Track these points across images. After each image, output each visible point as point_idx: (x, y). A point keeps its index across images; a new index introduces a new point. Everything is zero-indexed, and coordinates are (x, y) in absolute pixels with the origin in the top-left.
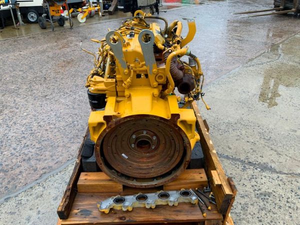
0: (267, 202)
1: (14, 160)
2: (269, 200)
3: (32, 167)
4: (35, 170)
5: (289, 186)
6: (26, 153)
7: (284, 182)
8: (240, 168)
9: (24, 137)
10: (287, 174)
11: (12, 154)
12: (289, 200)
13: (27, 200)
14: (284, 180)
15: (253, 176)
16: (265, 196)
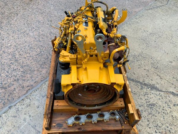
0: (153, 110)
1: (9, 80)
2: (154, 108)
3: (21, 85)
4: (23, 87)
5: (165, 100)
6: (15, 75)
7: (162, 97)
8: (139, 87)
9: (12, 63)
10: (164, 92)
11: (7, 76)
12: (164, 108)
13: (22, 108)
14: (163, 96)
15: (146, 93)
16: (152, 106)
